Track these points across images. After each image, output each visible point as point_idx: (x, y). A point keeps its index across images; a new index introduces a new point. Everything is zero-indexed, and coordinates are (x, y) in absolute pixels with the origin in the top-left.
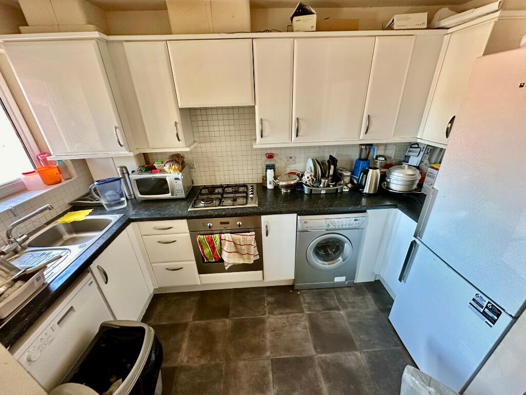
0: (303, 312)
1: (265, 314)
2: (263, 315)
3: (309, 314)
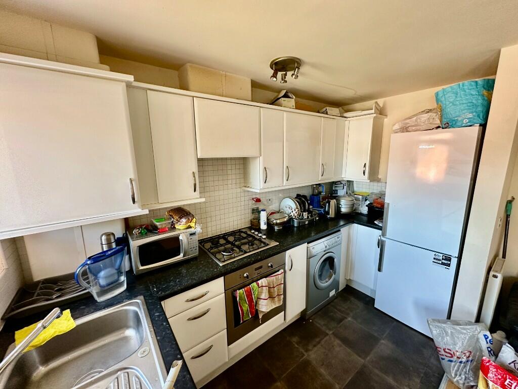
0: (327, 334)
1: (304, 355)
2: (303, 356)
3: (333, 333)
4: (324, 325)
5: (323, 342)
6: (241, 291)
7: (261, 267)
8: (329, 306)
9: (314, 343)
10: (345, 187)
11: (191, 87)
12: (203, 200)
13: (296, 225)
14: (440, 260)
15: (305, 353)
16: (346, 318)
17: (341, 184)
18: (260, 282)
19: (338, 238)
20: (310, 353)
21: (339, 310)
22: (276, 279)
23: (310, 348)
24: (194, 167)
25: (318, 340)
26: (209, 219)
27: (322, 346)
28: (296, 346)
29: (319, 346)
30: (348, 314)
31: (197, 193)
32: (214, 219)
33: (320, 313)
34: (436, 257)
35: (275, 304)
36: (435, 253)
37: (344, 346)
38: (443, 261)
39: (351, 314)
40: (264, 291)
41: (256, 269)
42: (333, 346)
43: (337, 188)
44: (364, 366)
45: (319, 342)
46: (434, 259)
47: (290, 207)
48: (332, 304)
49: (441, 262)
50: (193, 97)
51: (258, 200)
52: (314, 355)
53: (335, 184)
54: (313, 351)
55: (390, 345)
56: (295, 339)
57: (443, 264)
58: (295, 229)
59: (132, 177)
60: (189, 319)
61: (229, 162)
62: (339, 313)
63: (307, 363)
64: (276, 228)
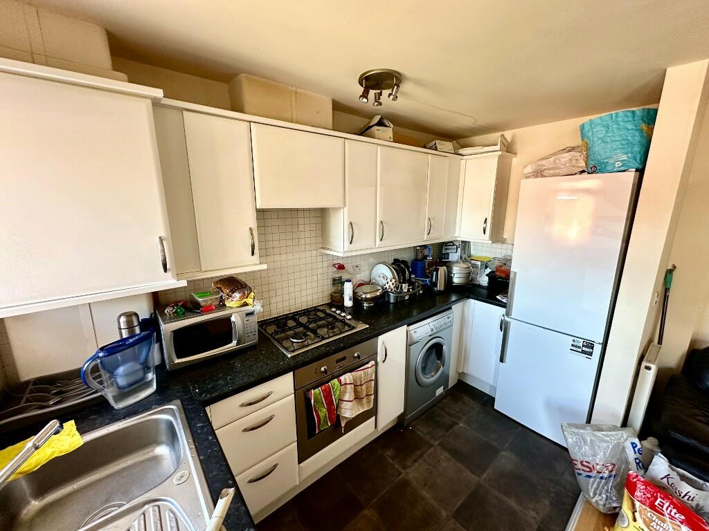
0: (432, 445)
1: (401, 473)
2: (399, 475)
3: (439, 444)
4: (428, 433)
5: (425, 456)
6: (317, 390)
7: (344, 358)
8: (435, 408)
9: (414, 457)
10: (459, 249)
11: (247, 107)
12: (264, 267)
13: (392, 301)
14: (579, 347)
15: (402, 470)
16: (457, 424)
17: (454, 245)
18: (342, 378)
19: (448, 318)
20: (409, 470)
21: (448, 414)
22: (365, 373)
23: (409, 464)
24: (252, 221)
25: (419, 453)
26: (272, 294)
27: (425, 461)
28: (391, 461)
29: (421, 461)
30: (460, 418)
31: (256, 258)
32: (279, 292)
33: (422, 417)
34: (575, 344)
35: (363, 407)
36: (573, 338)
37: (453, 460)
38: (584, 349)
39: (464, 418)
40: (348, 391)
41: (338, 361)
42: (439, 461)
43: (449, 251)
44: (479, 486)
45: (421, 456)
46: (573, 345)
47: (385, 276)
48: (440, 405)
49: (580, 350)
50: (250, 122)
51: (341, 267)
52: (414, 473)
53: (446, 246)
54: (413, 468)
55: (514, 458)
56: (389, 453)
57: (583, 352)
58: (391, 306)
59: (163, 234)
60: (245, 430)
61: (301, 214)
62: (448, 417)
63: (406, 483)
64: (365, 305)
